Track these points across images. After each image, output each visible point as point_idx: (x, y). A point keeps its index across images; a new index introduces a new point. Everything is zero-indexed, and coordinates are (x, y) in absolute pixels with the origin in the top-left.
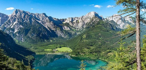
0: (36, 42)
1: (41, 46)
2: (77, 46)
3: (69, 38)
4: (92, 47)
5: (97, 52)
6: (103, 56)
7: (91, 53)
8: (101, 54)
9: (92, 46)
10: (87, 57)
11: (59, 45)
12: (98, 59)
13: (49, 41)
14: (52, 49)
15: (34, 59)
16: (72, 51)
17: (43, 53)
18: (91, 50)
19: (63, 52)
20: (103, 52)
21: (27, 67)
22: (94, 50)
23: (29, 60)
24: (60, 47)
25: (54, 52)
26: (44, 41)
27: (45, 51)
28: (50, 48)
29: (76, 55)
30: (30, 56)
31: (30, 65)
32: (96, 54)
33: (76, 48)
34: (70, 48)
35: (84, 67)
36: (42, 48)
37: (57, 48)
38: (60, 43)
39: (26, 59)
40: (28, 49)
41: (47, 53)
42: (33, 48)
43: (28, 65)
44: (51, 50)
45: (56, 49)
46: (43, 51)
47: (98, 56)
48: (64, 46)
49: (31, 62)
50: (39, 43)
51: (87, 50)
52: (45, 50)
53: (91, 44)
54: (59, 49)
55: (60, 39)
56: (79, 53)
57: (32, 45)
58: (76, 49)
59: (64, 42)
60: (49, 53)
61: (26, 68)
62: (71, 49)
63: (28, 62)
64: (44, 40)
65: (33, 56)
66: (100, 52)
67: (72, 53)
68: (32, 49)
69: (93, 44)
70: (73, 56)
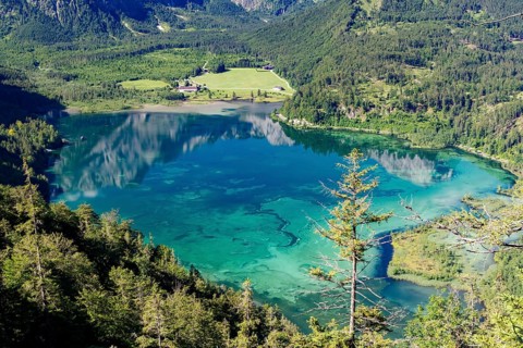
0: (69, 35)
1: (103, 58)
2: (321, 66)
3: (279, 13)
4: (417, 71)
5: (449, 102)
6: (483, 133)
7: (410, 107)
8: (477, 121)
9: (417, 63)
10: (386, 131)
11: (210, 57)
12: (449, 146)
13: (149, 26)
14: (168, 79)
15: (58, 144)
16: (290, 92)
17: (112, 107)
18: (409, 93)
19: (235, 99)
20: (491, 109)
21: (14, 192)
22: (432, 93)
23: (25, 147)
24: (222, 69)
25: (183, 98)
26: (117, 26)
27: (124, 94)
28: (156, 71)
29: (319, 118)
30: (33, 124)
31: (34, 181)
32: (441, 114)
33: (319, 75)
34: (284, 72)
35: (362, 194)
36: (107, 74)
37: (199, 72)
38: (218, 45)
39: (7, 145)
40: (17, 82)
41: (136, 107)
42: (51, 75)
43: (19, 180)
44: (161, 84)
45: (196, 81)
46: (113, 91)
47: (456, 129)
48: (246, 64)
49: (42, 161)
50: (87, 38)
51: (388, 89)
52: (127, 85)
53: (411, 52)
54: (210, 80)
55: (219, 19)
56: (335, 105)
57: (41, 51)
58: (316, 80)
59: (242, 37)
60: (149, 107)
61: (12, 202)
62: (286, 83)
63: (20, 163)
64: (117, 19)
65: (49, 122)
66: (466, 103)
67: (293, 105)
68: (42, 81)
69: (428, 50)
70: (296, 121)
